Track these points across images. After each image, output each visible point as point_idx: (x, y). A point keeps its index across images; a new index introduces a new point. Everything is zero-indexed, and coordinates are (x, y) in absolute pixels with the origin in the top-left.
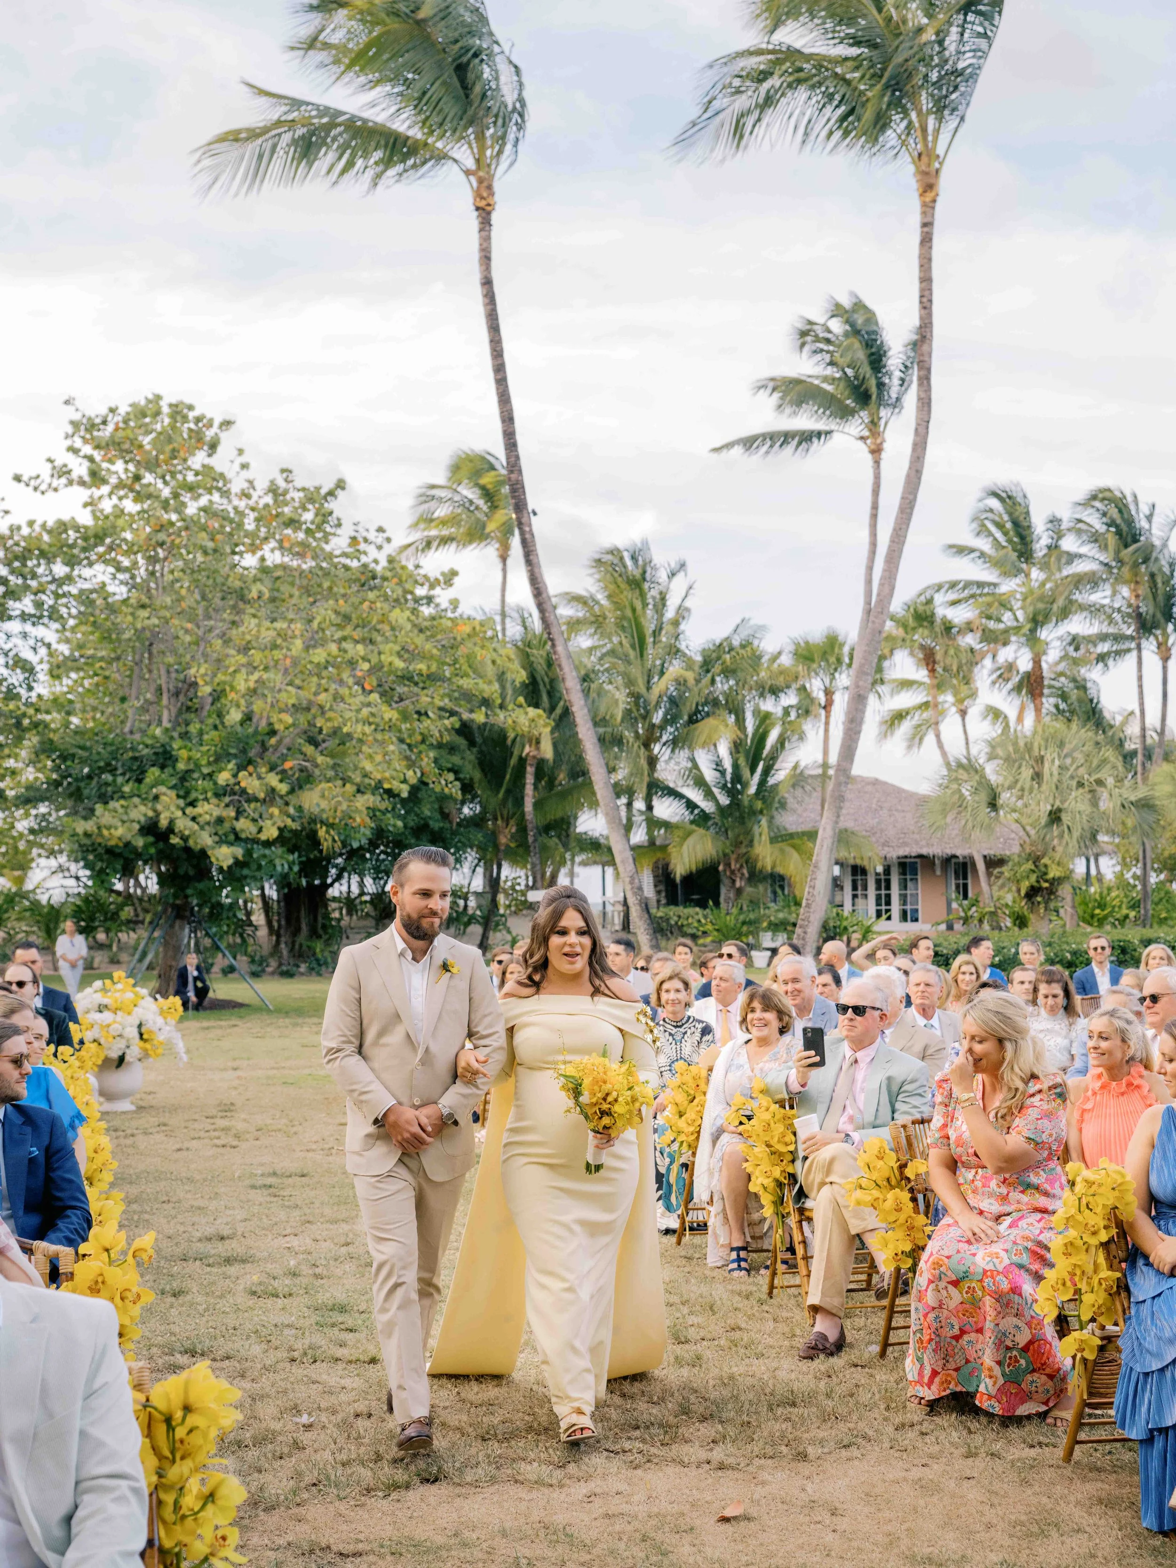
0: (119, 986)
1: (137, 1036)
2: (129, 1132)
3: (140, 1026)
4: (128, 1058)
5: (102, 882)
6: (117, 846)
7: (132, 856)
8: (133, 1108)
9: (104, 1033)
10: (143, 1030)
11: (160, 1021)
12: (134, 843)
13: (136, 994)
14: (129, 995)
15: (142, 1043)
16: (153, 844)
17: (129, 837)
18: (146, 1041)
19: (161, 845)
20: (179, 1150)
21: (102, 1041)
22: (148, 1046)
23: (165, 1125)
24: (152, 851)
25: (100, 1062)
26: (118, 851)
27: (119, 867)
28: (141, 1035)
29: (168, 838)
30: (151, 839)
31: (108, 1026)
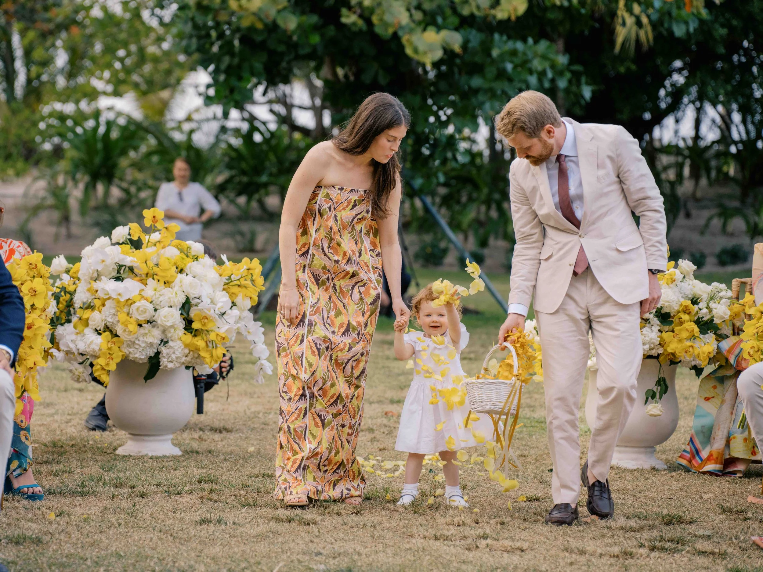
0: (155, 236)
1: (181, 324)
2: (139, 489)
3: (186, 306)
4: (164, 361)
5: (232, 91)
6: (252, 29)
7: (282, 48)
8: (177, 452)
9: (122, 316)
10: (193, 313)
11: (223, 300)
12: (280, 22)
13: (186, 252)
14: (172, 252)
15: (189, 338)
16: (316, 28)
17: (272, 12)
18: (196, 333)
19: (331, 31)
20: (204, 521)
21: (119, 330)
22: (199, 342)
23: (210, 481)
24: (315, 39)
25: (113, 367)
26: (259, 38)
27: (258, 66)
28: (188, 323)
29: (338, 15)
30: (314, 19)
31: (129, 302)
